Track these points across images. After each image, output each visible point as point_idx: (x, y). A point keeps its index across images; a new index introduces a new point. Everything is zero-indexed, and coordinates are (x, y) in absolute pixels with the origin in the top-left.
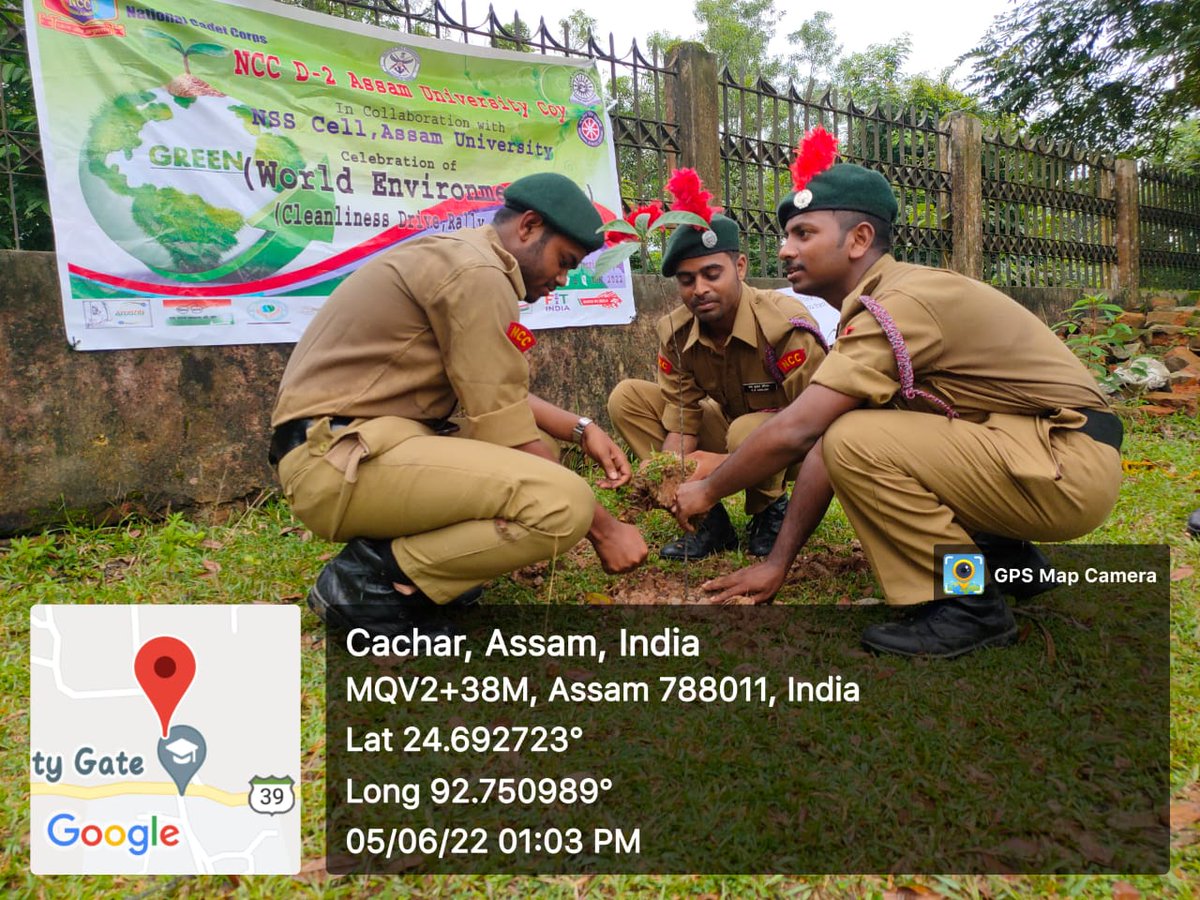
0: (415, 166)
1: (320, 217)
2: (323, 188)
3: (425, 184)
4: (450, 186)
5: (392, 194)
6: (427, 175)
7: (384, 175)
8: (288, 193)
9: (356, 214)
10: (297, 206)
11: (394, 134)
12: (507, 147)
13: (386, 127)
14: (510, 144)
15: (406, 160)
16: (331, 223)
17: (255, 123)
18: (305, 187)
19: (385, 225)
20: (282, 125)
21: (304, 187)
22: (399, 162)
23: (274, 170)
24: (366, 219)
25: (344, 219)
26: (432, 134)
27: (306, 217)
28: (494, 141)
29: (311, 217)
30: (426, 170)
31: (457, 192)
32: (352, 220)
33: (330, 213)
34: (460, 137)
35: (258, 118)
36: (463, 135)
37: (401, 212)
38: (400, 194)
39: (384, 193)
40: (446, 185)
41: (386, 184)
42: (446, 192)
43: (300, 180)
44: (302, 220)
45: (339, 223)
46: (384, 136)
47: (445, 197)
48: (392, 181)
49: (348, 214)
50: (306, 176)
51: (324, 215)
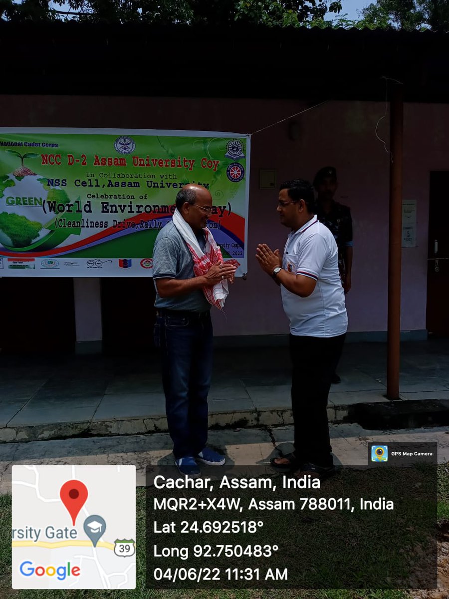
0: (124, 198)
1: (75, 224)
2: (77, 211)
3: (130, 206)
4: (144, 207)
5: (112, 212)
6: (131, 203)
7: (107, 203)
8: (61, 214)
9: (91, 222)
10: (64, 219)
11: (114, 184)
12: (179, 186)
13: (110, 181)
14: (181, 184)
15: (119, 196)
16: (80, 226)
17: (48, 185)
18: (69, 211)
19: (105, 227)
20: (61, 185)
21: (67, 211)
22: (115, 197)
23: (55, 205)
24: (96, 224)
25: (85, 224)
26: (134, 183)
27: (68, 224)
28: (170, 184)
29: (70, 224)
30: (130, 200)
31: (148, 209)
32: (89, 225)
33: (79, 222)
34: (149, 183)
35: (50, 182)
36: (151, 182)
37: (114, 221)
38: (116, 212)
39: (107, 212)
40: (142, 206)
41: (109, 208)
42: (142, 210)
43: (66, 208)
44: (67, 226)
45: (83, 227)
46: (108, 186)
47: (141, 212)
48: (112, 206)
49: (87, 222)
50: (69, 206)
51: (76, 223)
